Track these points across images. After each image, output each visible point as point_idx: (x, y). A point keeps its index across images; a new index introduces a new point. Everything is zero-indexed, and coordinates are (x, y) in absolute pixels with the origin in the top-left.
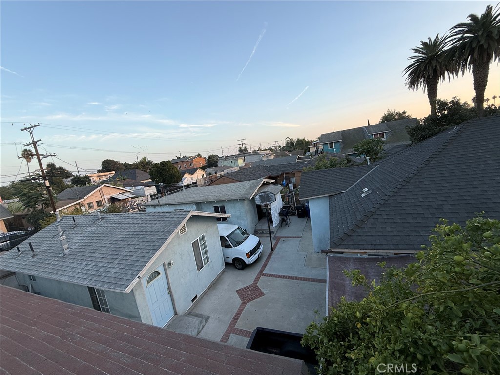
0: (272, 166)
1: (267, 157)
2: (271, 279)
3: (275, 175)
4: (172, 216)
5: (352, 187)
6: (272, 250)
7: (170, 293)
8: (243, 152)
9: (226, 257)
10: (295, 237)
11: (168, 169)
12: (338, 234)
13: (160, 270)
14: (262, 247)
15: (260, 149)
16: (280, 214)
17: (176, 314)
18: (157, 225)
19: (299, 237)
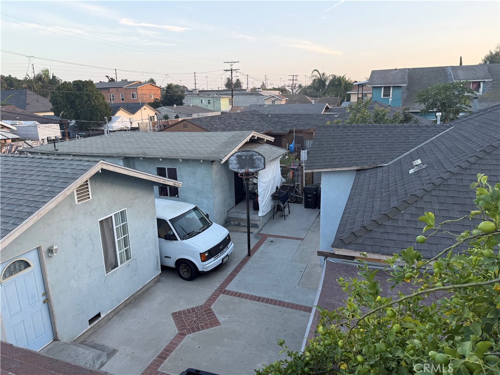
0: (277, 116)
1: (273, 102)
2: (236, 299)
3: (278, 130)
4: (63, 166)
5: (400, 159)
6: (249, 255)
7: (47, 301)
8: (233, 87)
9: (163, 257)
10: (293, 238)
11: (87, 95)
12: (352, 226)
13: (32, 258)
14: (231, 246)
15: (263, 87)
16: (274, 197)
17: (56, 339)
18: (33, 177)
19: (299, 239)
